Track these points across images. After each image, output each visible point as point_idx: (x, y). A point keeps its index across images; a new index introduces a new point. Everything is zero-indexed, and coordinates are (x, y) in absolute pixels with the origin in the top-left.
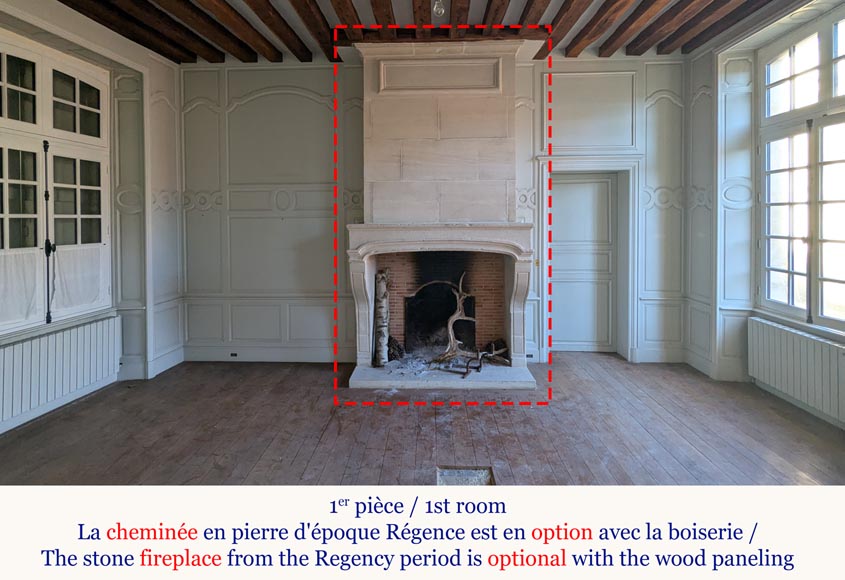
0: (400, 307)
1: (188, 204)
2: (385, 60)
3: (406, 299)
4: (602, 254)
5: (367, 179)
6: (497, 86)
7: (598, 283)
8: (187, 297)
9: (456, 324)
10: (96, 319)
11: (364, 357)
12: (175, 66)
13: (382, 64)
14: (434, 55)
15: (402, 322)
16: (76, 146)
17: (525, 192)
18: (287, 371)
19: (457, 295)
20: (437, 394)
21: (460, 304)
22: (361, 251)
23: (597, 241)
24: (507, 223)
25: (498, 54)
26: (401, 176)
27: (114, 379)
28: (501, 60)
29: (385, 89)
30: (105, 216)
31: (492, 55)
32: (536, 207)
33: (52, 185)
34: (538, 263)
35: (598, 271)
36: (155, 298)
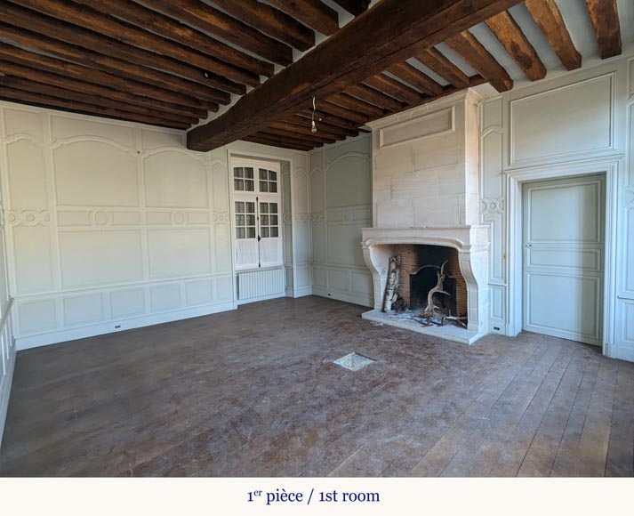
0: (407, 280)
1: (313, 219)
2: (382, 128)
3: (411, 275)
4: (591, 253)
5: (375, 200)
6: (451, 128)
7: (583, 279)
8: (314, 264)
9: (435, 294)
10: (276, 268)
11: (378, 306)
12: (306, 153)
13: (381, 131)
14: (411, 117)
15: (409, 290)
16: (269, 197)
17: (495, 201)
18: (344, 306)
19: (439, 275)
20: (401, 331)
21: (439, 282)
22: (367, 243)
23: (584, 241)
24: (459, 226)
25: (451, 104)
26: (392, 197)
27: (284, 295)
28: (453, 108)
29: (384, 146)
30: (280, 226)
31: (445, 106)
32: (504, 212)
33: (260, 214)
34: (505, 257)
35: (583, 267)
36: (297, 262)
